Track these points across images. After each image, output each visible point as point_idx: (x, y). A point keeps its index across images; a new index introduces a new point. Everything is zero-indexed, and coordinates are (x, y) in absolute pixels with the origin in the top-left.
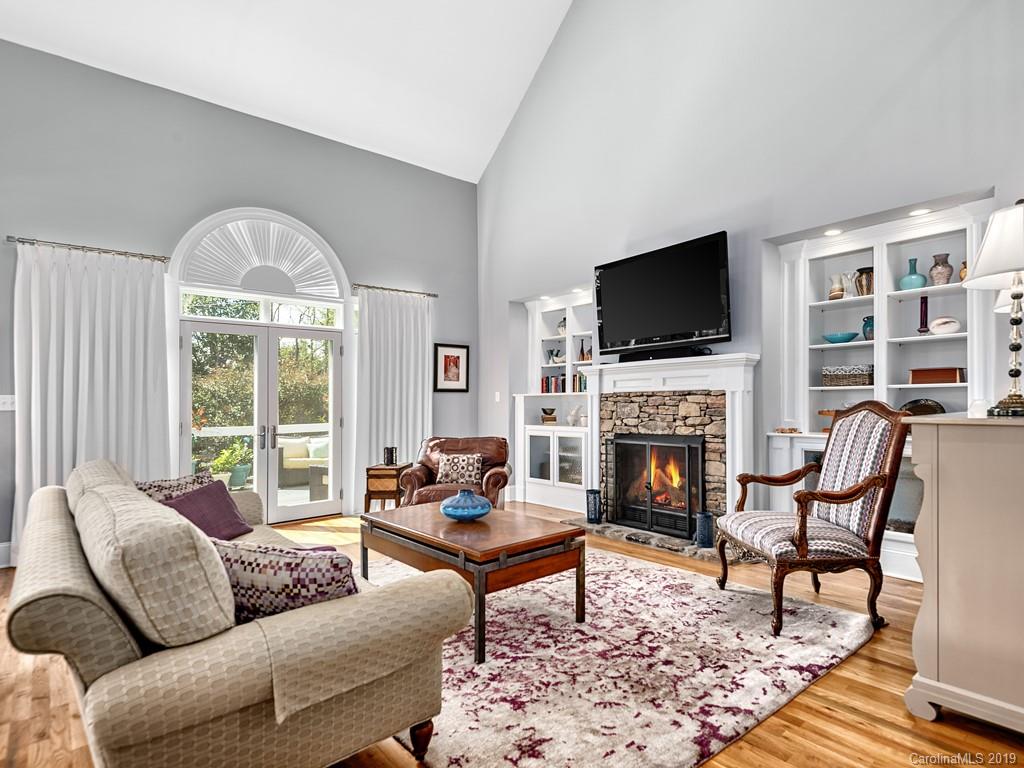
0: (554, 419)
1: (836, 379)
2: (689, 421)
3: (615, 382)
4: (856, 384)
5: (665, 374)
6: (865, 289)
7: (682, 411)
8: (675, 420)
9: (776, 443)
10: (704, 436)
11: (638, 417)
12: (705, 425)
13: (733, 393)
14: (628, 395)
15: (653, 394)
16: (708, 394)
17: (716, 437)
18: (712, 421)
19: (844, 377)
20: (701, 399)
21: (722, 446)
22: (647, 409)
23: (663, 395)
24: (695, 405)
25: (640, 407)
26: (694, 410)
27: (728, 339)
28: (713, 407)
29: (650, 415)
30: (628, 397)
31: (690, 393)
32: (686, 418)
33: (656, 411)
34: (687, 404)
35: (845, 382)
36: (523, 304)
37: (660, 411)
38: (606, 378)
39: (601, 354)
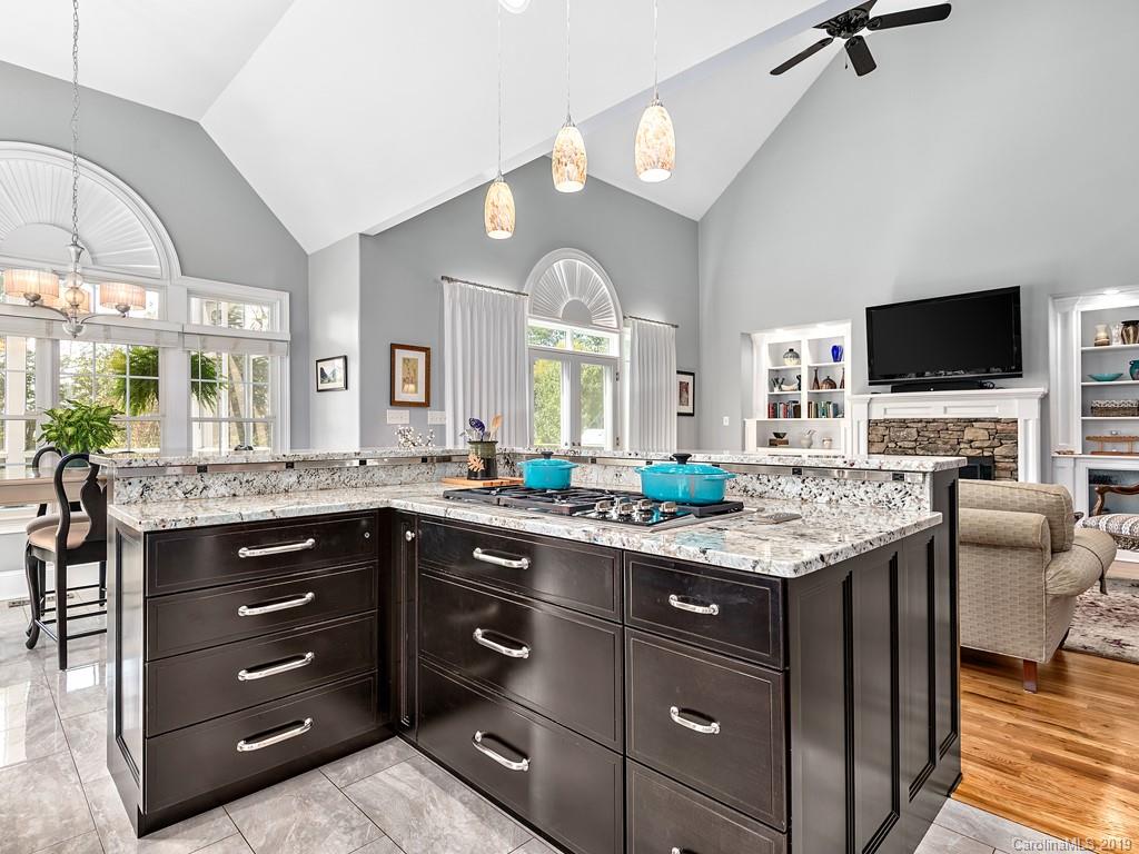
0: (787, 442)
1: (1106, 411)
2: (977, 444)
3: (885, 410)
4: (1126, 415)
5: (947, 404)
6: (1132, 338)
7: (968, 435)
8: (959, 443)
9: (1059, 463)
10: (993, 457)
11: (916, 441)
12: (994, 448)
13: (1026, 421)
14: (904, 421)
15: (934, 420)
16: (998, 421)
17: (1006, 457)
18: (1002, 444)
19: (1114, 409)
20: (991, 426)
21: (1014, 465)
22: (927, 434)
23: (945, 421)
24: (982, 431)
25: (918, 432)
26: (983, 435)
27: (1020, 376)
28: (1005, 432)
29: (930, 438)
30: (904, 423)
31: (976, 420)
32: (972, 441)
33: (937, 435)
34: (973, 430)
35: (1115, 413)
36: (749, 335)
37: (942, 436)
38: (874, 406)
39: (870, 384)
